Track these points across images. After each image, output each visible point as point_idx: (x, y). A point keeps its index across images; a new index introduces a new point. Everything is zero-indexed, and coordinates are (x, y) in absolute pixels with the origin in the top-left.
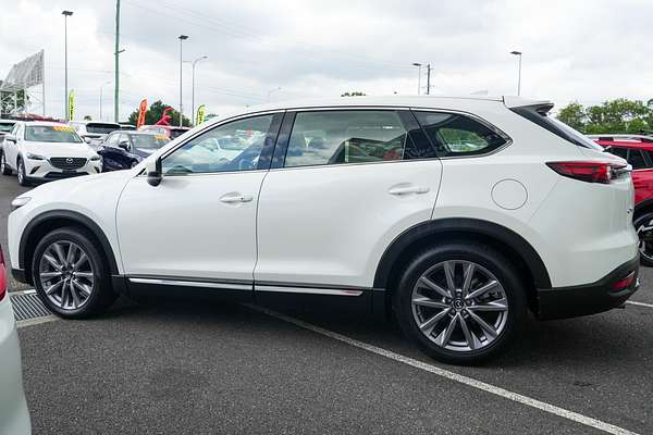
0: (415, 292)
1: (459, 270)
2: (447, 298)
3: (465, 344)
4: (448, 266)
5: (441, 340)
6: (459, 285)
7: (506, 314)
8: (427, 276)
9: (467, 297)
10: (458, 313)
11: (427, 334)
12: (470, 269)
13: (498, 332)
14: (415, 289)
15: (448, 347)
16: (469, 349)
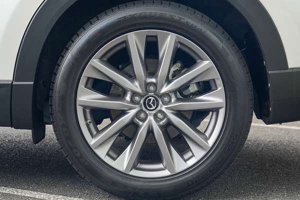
0: (81, 86)
1: (152, 49)
2: (134, 94)
3: (160, 166)
4: (135, 41)
5: (123, 162)
6: (152, 73)
7: (222, 112)
8: (101, 59)
9: (165, 89)
10: (151, 118)
11: (102, 153)
12: (168, 43)
13: (211, 142)
14: (83, 81)
15: (134, 173)
16: (166, 173)
